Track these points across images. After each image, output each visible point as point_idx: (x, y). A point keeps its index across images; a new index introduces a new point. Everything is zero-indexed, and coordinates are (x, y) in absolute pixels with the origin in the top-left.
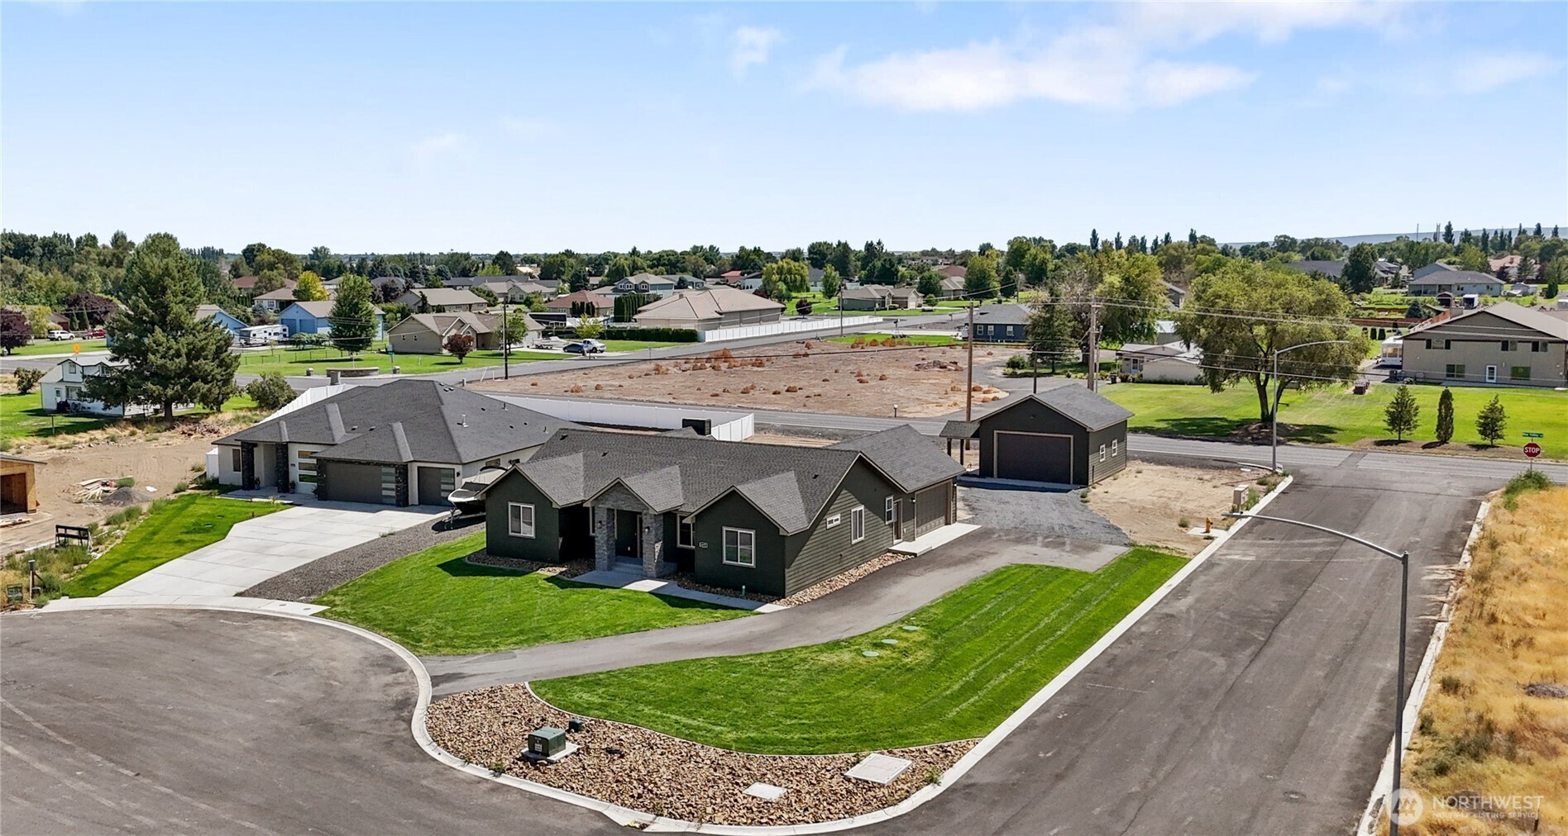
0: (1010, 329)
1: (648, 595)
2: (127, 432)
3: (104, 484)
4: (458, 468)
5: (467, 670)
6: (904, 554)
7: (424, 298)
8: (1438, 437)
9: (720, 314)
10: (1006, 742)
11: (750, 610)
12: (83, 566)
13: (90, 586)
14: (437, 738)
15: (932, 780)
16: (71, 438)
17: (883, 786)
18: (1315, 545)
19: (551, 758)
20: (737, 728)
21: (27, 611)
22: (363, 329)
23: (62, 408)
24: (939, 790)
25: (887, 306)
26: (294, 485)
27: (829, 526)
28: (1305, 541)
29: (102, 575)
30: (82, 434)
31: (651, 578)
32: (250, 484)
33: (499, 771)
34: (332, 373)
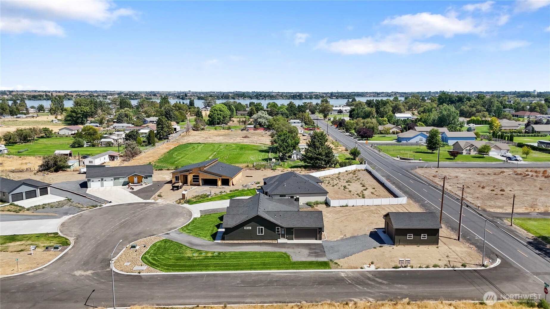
1: (216, 232)
3: (254, 183)
5: (171, 234)
7: (533, 128)
10: (163, 274)
11: (215, 240)
12: (203, 199)
13: (193, 203)
15: (139, 273)
17: (133, 270)
19: (131, 249)
27: (245, 229)
29: (199, 201)
34: (401, 159)
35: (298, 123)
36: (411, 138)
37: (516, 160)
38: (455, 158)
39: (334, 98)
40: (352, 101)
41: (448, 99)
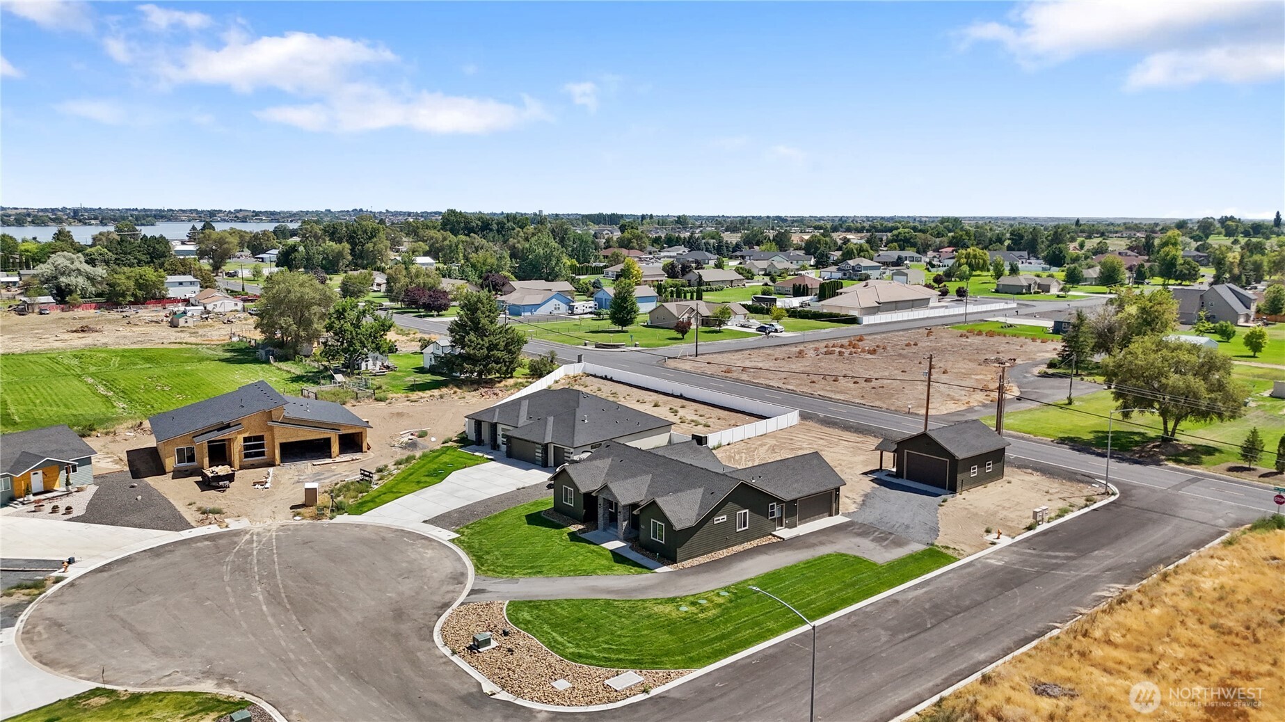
1: (607, 552)
2: (452, 392)
3: (412, 434)
4: (572, 450)
5: (489, 589)
6: (778, 537)
7: (700, 277)
8: (1277, 468)
9: (879, 303)
10: (707, 674)
11: (650, 569)
12: (365, 494)
13: (359, 509)
14: (442, 629)
15: (646, 691)
16: (420, 394)
17: (616, 691)
18: (1056, 557)
19: (480, 650)
20: (578, 646)
21: (326, 521)
22: (629, 313)
23: (432, 370)
24: (647, 696)
25: (1032, 291)
26: (499, 446)
27: (716, 523)
28: (1053, 554)
29: (369, 501)
30: (427, 392)
31: (620, 540)
32: (479, 442)
33: (454, 653)
34: (598, 346)
35: (192, 283)
36: (539, 306)
37: (776, 331)
38: (685, 336)
39: (93, 222)
40: (204, 228)
41: (462, 225)
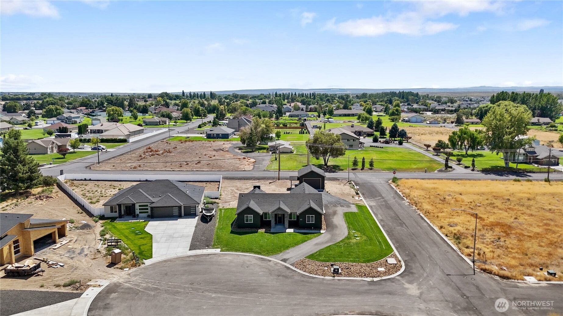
0: (221, 135)
8: (362, 167)
9: (130, 132)
11: (320, 233)
13: (146, 256)
14: (310, 273)
15: (400, 261)
19: (339, 272)
24: (403, 262)
25: (161, 124)
26: (138, 215)
32: (121, 216)
33: (333, 277)
38: (65, 157)
